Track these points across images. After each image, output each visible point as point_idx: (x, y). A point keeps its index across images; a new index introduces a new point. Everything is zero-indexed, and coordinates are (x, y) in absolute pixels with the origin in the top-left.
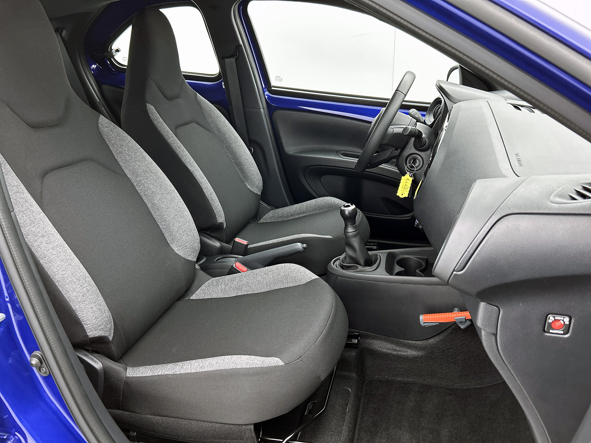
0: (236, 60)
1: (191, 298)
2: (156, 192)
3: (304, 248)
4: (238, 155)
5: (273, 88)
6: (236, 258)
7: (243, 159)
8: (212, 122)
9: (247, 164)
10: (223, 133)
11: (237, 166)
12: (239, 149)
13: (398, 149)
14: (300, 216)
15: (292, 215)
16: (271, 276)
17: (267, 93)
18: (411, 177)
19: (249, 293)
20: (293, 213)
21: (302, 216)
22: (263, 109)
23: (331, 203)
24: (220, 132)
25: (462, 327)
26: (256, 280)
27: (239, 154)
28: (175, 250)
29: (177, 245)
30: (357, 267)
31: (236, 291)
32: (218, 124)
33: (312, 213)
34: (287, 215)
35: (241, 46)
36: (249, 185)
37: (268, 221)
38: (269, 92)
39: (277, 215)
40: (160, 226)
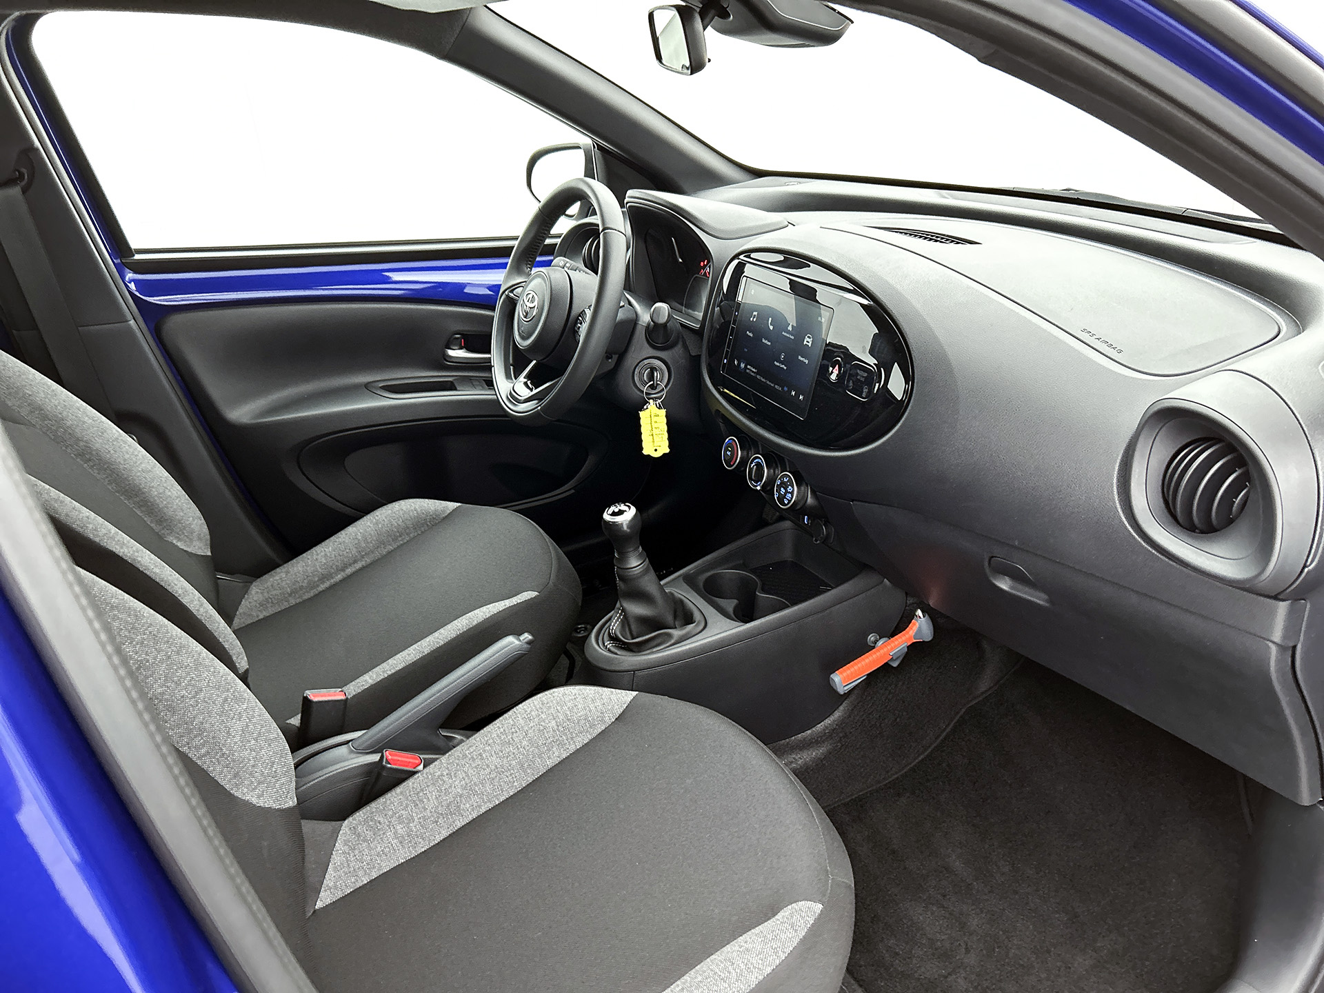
0: (24, 191)
1: (319, 905)
2: (148, 661)
3: (529, 643)
4: (121, 467)
5: (137, 257)
6: (347, 742)
7: (139, 474)
8: (10, 394)
9: (155, 484)
10: (57, 417)
11: (129, 498)
12: (118, 449)
13: (613, 356)
14: (349, 571)
15: (323, 578)
16: (525, 743)
17: (130, 275)
18: (659, 408)
19: (483, 810)
20: (325, 572)
21: (354, 569)
22: (134, 319)
23: (417, 513)
24: (45, 417)
25: (895, 664)
26: (488, 770)
27: (122, 462)
28: (254, 801)
29: (252, 782)
30: (670, 636)
31: (445, 822)
32: (30, 395)
33: (377, 555)
34: (309, 583)
35: (37, 149)
36: (179, 540)
37: (258, 616)
38: (135, 272)
39: (278, 592)
40: (190, 755)
